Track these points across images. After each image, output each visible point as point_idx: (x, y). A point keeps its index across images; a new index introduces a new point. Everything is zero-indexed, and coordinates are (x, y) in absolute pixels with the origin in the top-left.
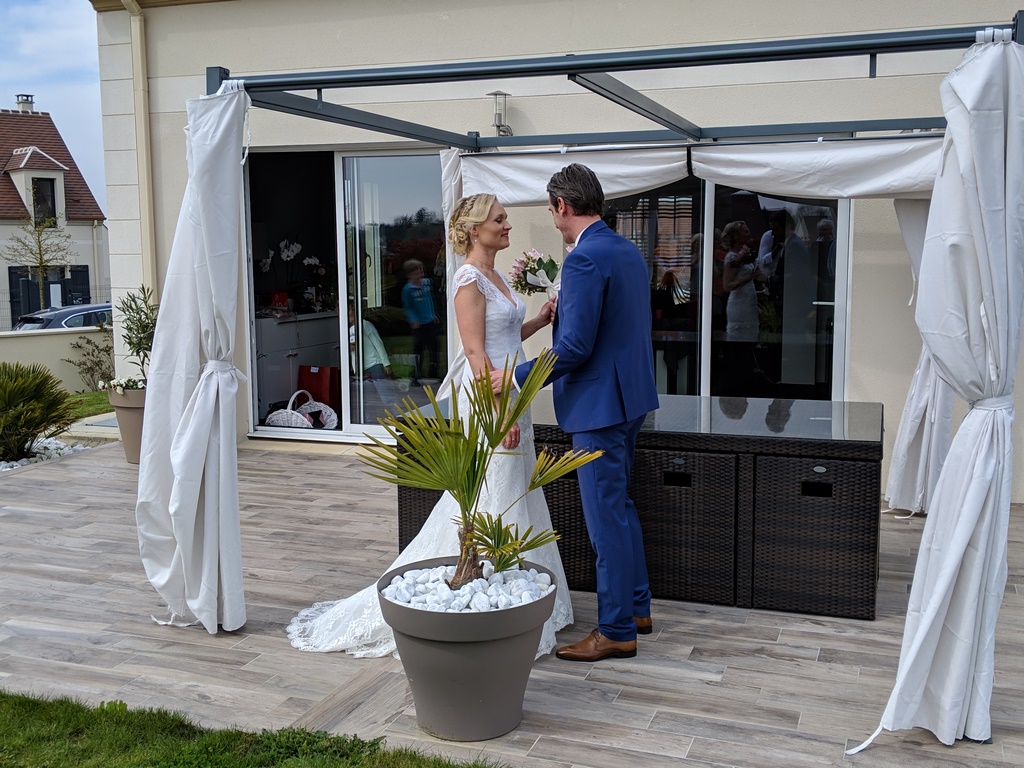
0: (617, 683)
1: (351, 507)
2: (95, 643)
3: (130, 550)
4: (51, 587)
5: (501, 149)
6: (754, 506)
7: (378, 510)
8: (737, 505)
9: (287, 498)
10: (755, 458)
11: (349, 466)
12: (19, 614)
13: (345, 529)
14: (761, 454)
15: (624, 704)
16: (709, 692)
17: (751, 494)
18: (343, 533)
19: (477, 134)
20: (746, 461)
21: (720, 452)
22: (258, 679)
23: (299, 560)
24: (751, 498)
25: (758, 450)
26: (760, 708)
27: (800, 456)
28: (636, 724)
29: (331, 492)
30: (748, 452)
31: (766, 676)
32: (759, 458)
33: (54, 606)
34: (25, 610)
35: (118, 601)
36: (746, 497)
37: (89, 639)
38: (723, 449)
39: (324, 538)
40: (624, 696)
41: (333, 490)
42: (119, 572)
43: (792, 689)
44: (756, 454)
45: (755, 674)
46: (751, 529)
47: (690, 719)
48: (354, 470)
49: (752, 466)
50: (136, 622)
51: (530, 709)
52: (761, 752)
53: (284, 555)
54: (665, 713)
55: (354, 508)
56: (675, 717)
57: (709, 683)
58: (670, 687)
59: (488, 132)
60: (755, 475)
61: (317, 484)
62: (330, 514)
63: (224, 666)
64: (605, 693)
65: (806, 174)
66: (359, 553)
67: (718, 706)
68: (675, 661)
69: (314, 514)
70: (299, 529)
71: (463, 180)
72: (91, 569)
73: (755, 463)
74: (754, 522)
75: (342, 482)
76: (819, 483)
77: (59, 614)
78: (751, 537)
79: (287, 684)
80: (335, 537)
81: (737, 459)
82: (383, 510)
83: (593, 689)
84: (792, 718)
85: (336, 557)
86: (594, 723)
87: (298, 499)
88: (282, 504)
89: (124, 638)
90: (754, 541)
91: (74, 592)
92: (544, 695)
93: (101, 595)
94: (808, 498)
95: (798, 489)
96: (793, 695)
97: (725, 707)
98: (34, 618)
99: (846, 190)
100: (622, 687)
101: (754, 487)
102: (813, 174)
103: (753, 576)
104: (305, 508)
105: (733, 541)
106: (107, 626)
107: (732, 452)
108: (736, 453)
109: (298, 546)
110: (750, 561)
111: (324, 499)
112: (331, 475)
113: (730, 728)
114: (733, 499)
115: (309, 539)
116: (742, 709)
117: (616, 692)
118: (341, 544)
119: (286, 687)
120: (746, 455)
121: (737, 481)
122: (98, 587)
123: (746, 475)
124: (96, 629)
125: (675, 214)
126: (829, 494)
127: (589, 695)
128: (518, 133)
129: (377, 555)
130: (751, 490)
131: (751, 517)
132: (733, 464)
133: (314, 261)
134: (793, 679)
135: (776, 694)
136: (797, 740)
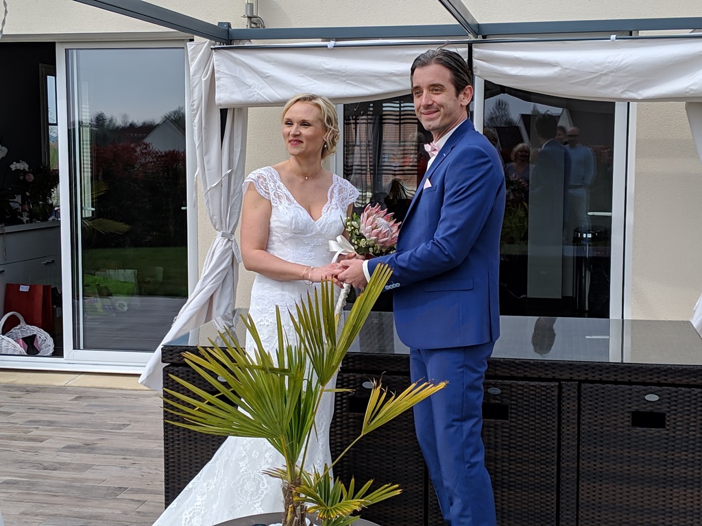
1: (89, 448)
5: (255, 43)
6: (579, 440)
7: (122, 450)
8: (559, 439)
9: (12, 438)
10: (579, 386)
11: (76, 399)
13: (87, 474)
14: (587, 381)
17: (575, 426)
18: (87, 480)
19: (229, 25)
20: (570, 390)
21: (540, 379)
23: (41, 514)
24: (576, 430)
25: (583, 377)
27: (630, 383)
29: (62, 430)
30: (571, 380)
32: (584, 386)
36: (569, 430)
38: (543, 376)
39: (66, 487)
41: (64, 427)
44: (581, 382)
46: (575, 465)
48: (83, 403)
49: (576, 395)
53: (23, 509)
55: (93, 449)
59: (239, 23)
60: (579, 404)
61: (44, 421)
62: (66, 457)
65: (600, 74)
66: (112, 504)
69: (48, 457)
70: (33, 476)
71: (216, 75)
73: (579, 390)
74: (578, 457)
75: (72, 417)
76: (651, 413)
78: (575, 475)
80: (78, 485)
81: (560, 387)
82: (128, 450)
85: (85, 510)
87: (25, 439)
88: (7, 446)
90: (578, 479)
94: (639, 429)
95: (627, 419)
99: (640, 92)
101: (579, 418)
102: (605, 74)
103: (577, 519)
104: (36, 451)
105: (555, 480)
107: (553, 380)
108: (559, 380)
109: (37, 497)
110: (574, 501)
111: (57, 440)
112: (58, 410)
114: (555, 433)
115: (49, 488)
118: (86, 493)
120: (569, 383)
121: (560, 412)
123: (570, 405)
125: (400, 119)
126: (662, 425)
128: (271, 25)
129: (134, 506)
130: (576, 421)
131: (575, 452)
132: (556, 393)
133: (23, 166)
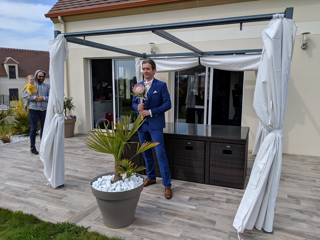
0: (165, 209)
2: (26, 190)
6: (210, 156)
8: (205, 156)
15: (165, 216)
16: (191, 213)
17: (209, 153)
20: (208, 144)
21: (200, 141)
26: (205, 219)
27: (223, 143)
28: (167, 223)
31: (209, 207)
33: (20, 178)
40: (166, 213)
43: (215, 212)
45: (206, 207)
46: (209, 163)
47: (183, 222)
51: (137, 217)
54: (177, 220)
56: (179, 221)
57: (192, 209)
58: (180, 210)
60: (210, 148)
64: (161, 212)
67: (193, 218)
68: (184, 201)
73: (210, 144)
74: (210, 161)
81: (205, 143)
83: (158, 211)
84: (213, 222)
86: (155, 223)
89: (34, 189)
90: (210, 166)
92: (143, 212)
94: (225, 154)
95: (222, 152)
96: (216, 214)
97: (195, 218)
98: (13, 182)
101: (210, 151)
103: (209, 176)
105: (204, 166)
108: (205, 141)
110: (208, 171)
113: (195, 226)
114: (204, 154)
116: (200, 219)
117: (164, 212)
123: (208, 147)
127: (156, 213)
131: (209, 159)
134: (217, 209)
135: (211, 214)
136: (214, 231)
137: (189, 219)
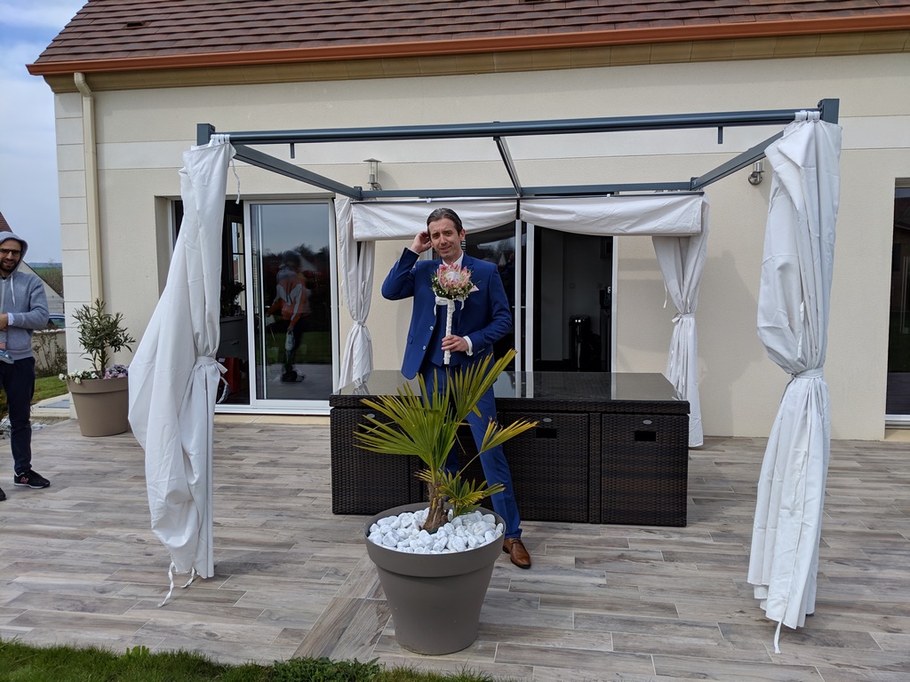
0: (535, 592)
2: (101, 593)
3: (107, 509)
4: (47, 544)
10: (601, 416)
12: (26, 571)
14: (606, 412)
15: (546, 609)
16: (603, 593)
20: (596, 418)
21: (576, 412)
22: (252, 614)
23: (249, 508)
25: (604, 410)
26: (645, 603)
27: (633, 413)
28: (563, 626)
30: (596, 411)
32: (604, 415)
33: (55, 561)
34: (29, 567)
35: (110, 553)
37: (95, 589)
38: (578, 410)
40: (545, 602)
42: (102, 527)
43: (659, 585)
44: (602, 413)
45: (628, 575)
46: (599, 467)
47: (601, 617)
49: (599, 421)
50: (132, 571)
52: (665, 640)
53: (235, 505)
54: (581, 614)
56: (589, 617)
57: (599, 586)
58: (574, 591)
60: (601, 427)
62: (260, 470)
63: (219, 604)
64: (529, 602)
66: (295, 500)
67: (615, 604)
68: (566, 570)
69: (248, 470)
72: (78, 527)
73: (601, 419)
75: (260, 444)
76: (647, 431)
77: (61, 568)
78: (599, 472)
79: (277, 617)
80: (269, 488)
81: (589, 417)
83: (519, 599)
84: (671, 609)
85: (278, 504)
86: (532, 628)
87: (230, 459)
89: (125, 586)
90: (601, 476)
91: (69, 547)
93: (94, 548)
94: (639, 442)
95: (632, 437)
96: (662, 590)
97: (620, 605)
98: (41, 574)
100: (539, 595)
106: (107, 576)
107: (585, 412)
108: (588, 412)
109: (245, 497)
111: (252, 459)
112: (249, 439)
113: (632, 622)
115: (251, 491)
116: (633, 605)
117: (537, 599)
119: (278, 619)
120: (595, 414)
121: (589, 433)
122: (89, 542)
123: (595, 428)
124: (98, 580)
126: (654, 440)
127: (520, 604)
129: (309, 501)
131: (599, 458)
132: (586, 421)
134: (656, 577)
135: (650, 590)
136: (683, 627)
137: (609, 609)
